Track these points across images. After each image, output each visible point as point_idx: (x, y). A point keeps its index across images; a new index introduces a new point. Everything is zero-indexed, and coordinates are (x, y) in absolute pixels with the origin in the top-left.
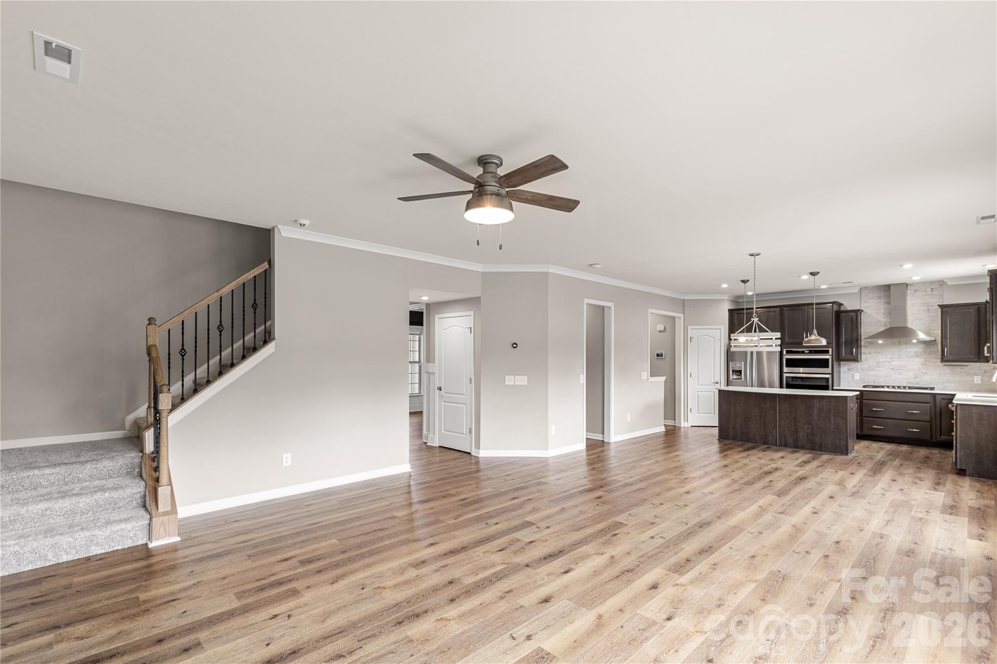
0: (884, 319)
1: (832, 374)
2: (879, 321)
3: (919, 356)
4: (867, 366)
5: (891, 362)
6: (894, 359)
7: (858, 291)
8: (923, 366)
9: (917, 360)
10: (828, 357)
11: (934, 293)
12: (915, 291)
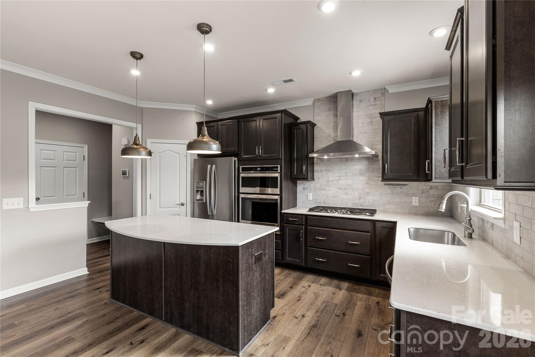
0: (333, 134)
1: (281, 195)
2: (329, 136)
3: (363, 174)
4: (319, 185)
5: (339, 181)
6: (341, 178)
7: (312, 104)
8: (367, 185)
9: (361, 178)
10: (277, 175)
11: (377, 103)
12: (361, 101)
